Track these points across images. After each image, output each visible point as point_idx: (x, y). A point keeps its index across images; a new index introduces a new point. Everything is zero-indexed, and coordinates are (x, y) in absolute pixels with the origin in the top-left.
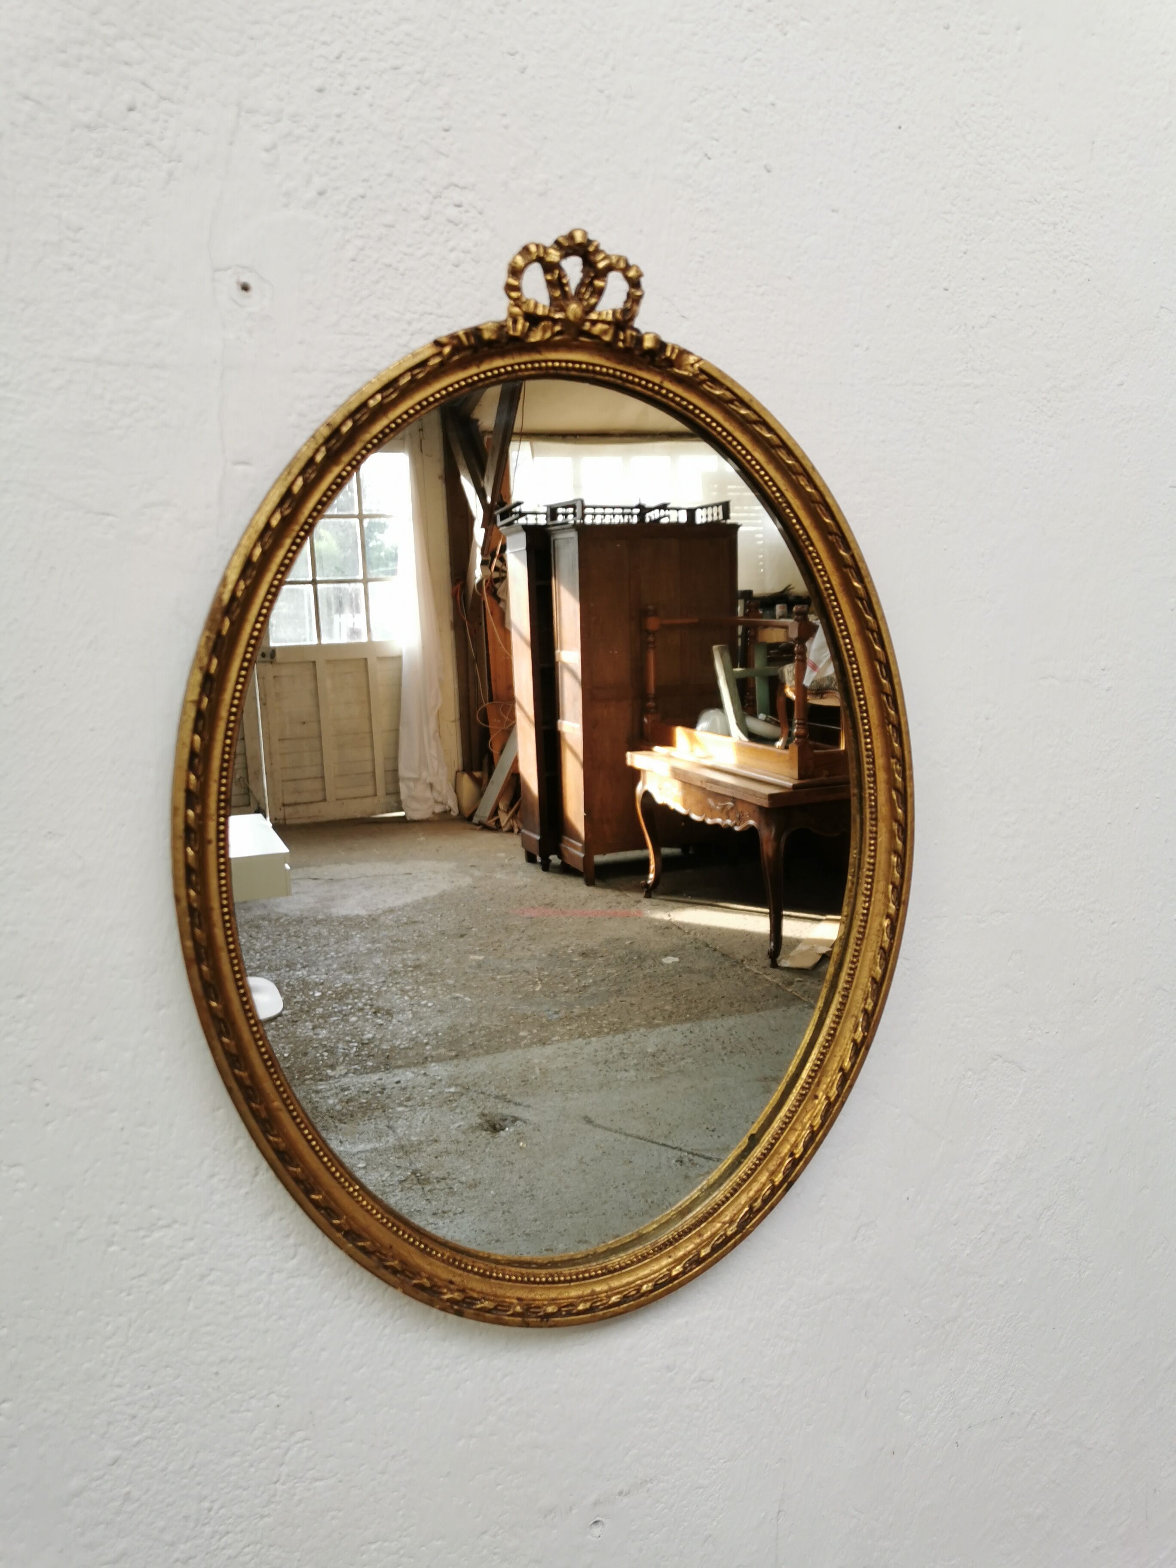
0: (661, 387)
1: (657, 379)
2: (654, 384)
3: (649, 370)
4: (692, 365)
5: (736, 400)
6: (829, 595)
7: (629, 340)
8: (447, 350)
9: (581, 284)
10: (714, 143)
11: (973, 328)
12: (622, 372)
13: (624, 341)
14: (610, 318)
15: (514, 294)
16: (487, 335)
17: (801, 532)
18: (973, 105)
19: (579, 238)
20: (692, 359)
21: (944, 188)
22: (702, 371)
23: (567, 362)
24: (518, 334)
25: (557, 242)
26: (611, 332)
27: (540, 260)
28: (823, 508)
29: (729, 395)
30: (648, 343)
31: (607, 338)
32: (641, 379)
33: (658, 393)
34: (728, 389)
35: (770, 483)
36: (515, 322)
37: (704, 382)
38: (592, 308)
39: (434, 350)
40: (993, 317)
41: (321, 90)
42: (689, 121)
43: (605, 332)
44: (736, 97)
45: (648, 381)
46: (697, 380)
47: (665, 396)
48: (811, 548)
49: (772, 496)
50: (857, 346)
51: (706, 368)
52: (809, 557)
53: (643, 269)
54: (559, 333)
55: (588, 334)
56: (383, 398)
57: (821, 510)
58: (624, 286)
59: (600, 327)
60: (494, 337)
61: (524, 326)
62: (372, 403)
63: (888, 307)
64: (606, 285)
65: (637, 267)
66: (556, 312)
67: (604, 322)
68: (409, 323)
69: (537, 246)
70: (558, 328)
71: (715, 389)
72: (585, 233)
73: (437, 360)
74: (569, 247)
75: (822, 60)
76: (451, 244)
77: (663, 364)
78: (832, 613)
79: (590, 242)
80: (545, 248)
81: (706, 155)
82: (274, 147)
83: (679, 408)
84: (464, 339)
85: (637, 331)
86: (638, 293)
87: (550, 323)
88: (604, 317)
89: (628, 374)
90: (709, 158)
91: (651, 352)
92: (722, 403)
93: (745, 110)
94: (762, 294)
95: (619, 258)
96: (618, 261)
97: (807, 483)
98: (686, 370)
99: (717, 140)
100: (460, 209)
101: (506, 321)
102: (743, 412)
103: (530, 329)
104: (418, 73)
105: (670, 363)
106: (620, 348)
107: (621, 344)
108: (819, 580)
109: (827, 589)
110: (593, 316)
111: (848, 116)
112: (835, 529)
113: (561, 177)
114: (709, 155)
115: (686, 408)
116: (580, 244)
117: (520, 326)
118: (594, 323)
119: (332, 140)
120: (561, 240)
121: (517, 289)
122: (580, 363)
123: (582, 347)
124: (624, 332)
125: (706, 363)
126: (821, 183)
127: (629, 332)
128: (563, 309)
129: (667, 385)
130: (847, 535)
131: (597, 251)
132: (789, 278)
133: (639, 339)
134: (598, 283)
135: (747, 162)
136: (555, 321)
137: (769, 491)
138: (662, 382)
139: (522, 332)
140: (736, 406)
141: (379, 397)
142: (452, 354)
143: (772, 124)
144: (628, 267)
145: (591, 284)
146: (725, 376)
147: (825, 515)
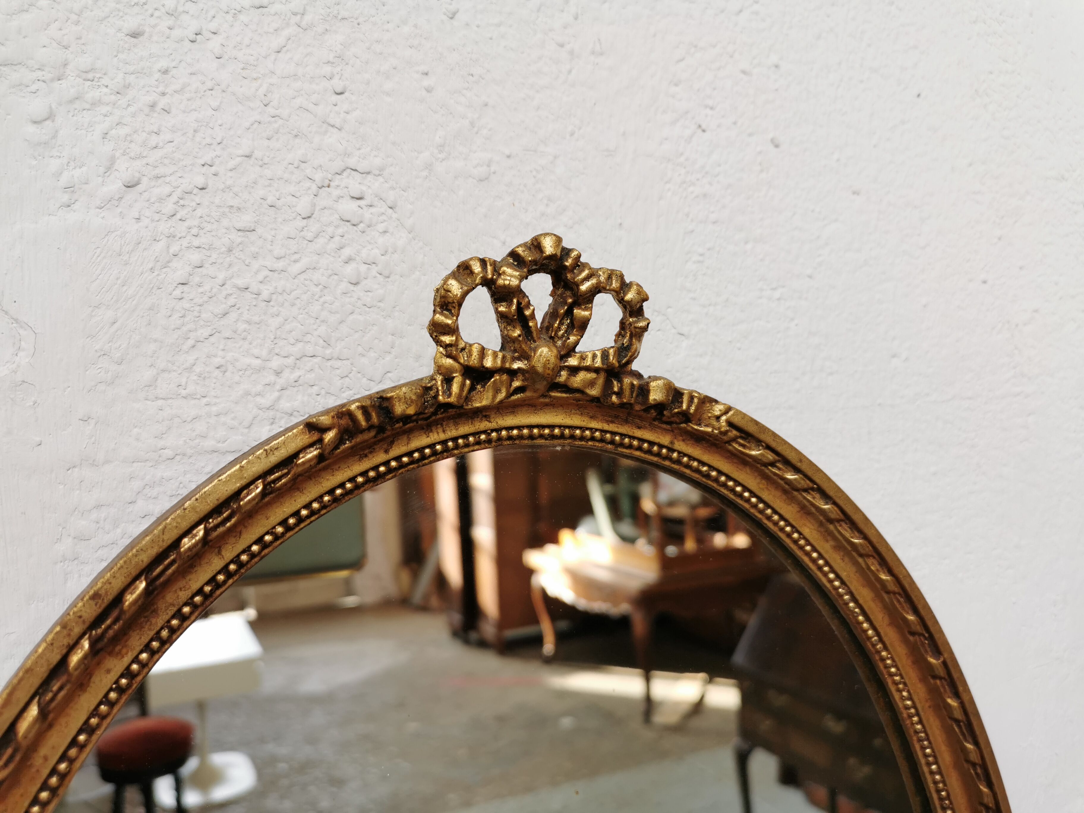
0: (671, 450)
1: (665, 440)
2: (661, 446)
3: (652, 428)
4: (718, 418)
5: (779, 461)
6: (910, 716)
7: (627, 392)
8: (329, 436)
9: (552, 314)
10: (708, 111)
11: (1017, 325)
12: (613, 433)
13: (619, 394)
14: (598, 363)
15: (447, 339)
16: (399, 409)
17: (870, 632)
18: (991, 73)
19: (549, 247)
20: (717, 410)
21: (970, 165)
22: (730, 424)
23: (531, 427)
24: (452, 400)
25: (513, 254)
26: (601, 381)
27: (488, 283)
28: (902, 600)
29: (770, 456)
30: (655, 396)
31: (594, 392)
32: (642, 440)
33: (668, 458)
34: (768, 447)
35: (826, 569)
36: (448, 380)
37: (734, 440)
38: (571, 351)
39: (307, 439)
40: (1036, 311)
41: (135, 35)
42: (676, 85)
43: (592, 383)
44: (731, 56)
45: (651, 443)
46: (725, 438)
47: (678, 462)
48: (884, 653)
49: (828, 585)
50: (894, 356)
51: (736, 420)
52: (881, 665)
53: (646, 289)
54: (519, 390)
55: (565, 388)
56: (207, 532)
57: (899, 601)
58: (617, 313)
59: (582, 376)
60: (411, 411)
61: (463, 385)
62: (187, 543)
63: (925, 306)
64: (591, 314)
65: (638, 285)
66: (514, 359)
67: (588, 369)
68: (278, 373)
69: (483, 262)
70: (516, 384)
71: (750, 449)
72: (559, 240)
73: (313, 453)
74: (534, 262)
75: (828, 16)
76: (347, 252)
77: (675, 419)
78: (915, 738)
79: (566, 252)
80: (494, 263)
81: (700, 126)
82: (51, 116)
83: (696, 476)
84: (360, 416)
85: (638, 376)
86: (642, 324)
87: (505, 377)
88: (588, 362)
89: (622, 435)
90: (704, 131)
91: (660, 407)
92: (759, 466)
93: (744, 72)
94: (779, 299)
95: (611, 274)
96: (609, 277)
97: (878, 567)
98: (707, 426)
99: (712, 108)
100: (361, 203)
101: (432, 378)
102: (790, 476)
103: (472, 388)
104: (295, 14)
105: (686, 417)
106: (613, 404)
107: (614, 398)
108: (896, 696)
109: (907, 708)
110: (573, 361)
111: (862, 82)
112: (919, 629)
113: (509, 157)
114: (704, 126)
115: (708, 476)
116: (552, 257)
117: (455, 388)
118: (574, 370)
119: (153, 106)
120: (520, 251)
121: (453, 330)
122: (552, 427)
123: (554, 405)
124: (620, 381)
125: (738, 412)
126: (838, 160)
127: (627, 381)
128: (525, 356)
129: (680, 445)
130: (936, 636)
131: (578, 264)
132: (810, 277)
133: (644, 390)
134: (578, 312)
135: (750, 135)
136: (513, 373)
137: (824, 580)
138: (672, 443)
139: (459, 396)
140: (779, 469)
141: (200, 532)
142: (340, 440)
143: (777, 90)
144: (625, 286)
145: (569, 312)
146: (764, 429)
147: (905, 611)
